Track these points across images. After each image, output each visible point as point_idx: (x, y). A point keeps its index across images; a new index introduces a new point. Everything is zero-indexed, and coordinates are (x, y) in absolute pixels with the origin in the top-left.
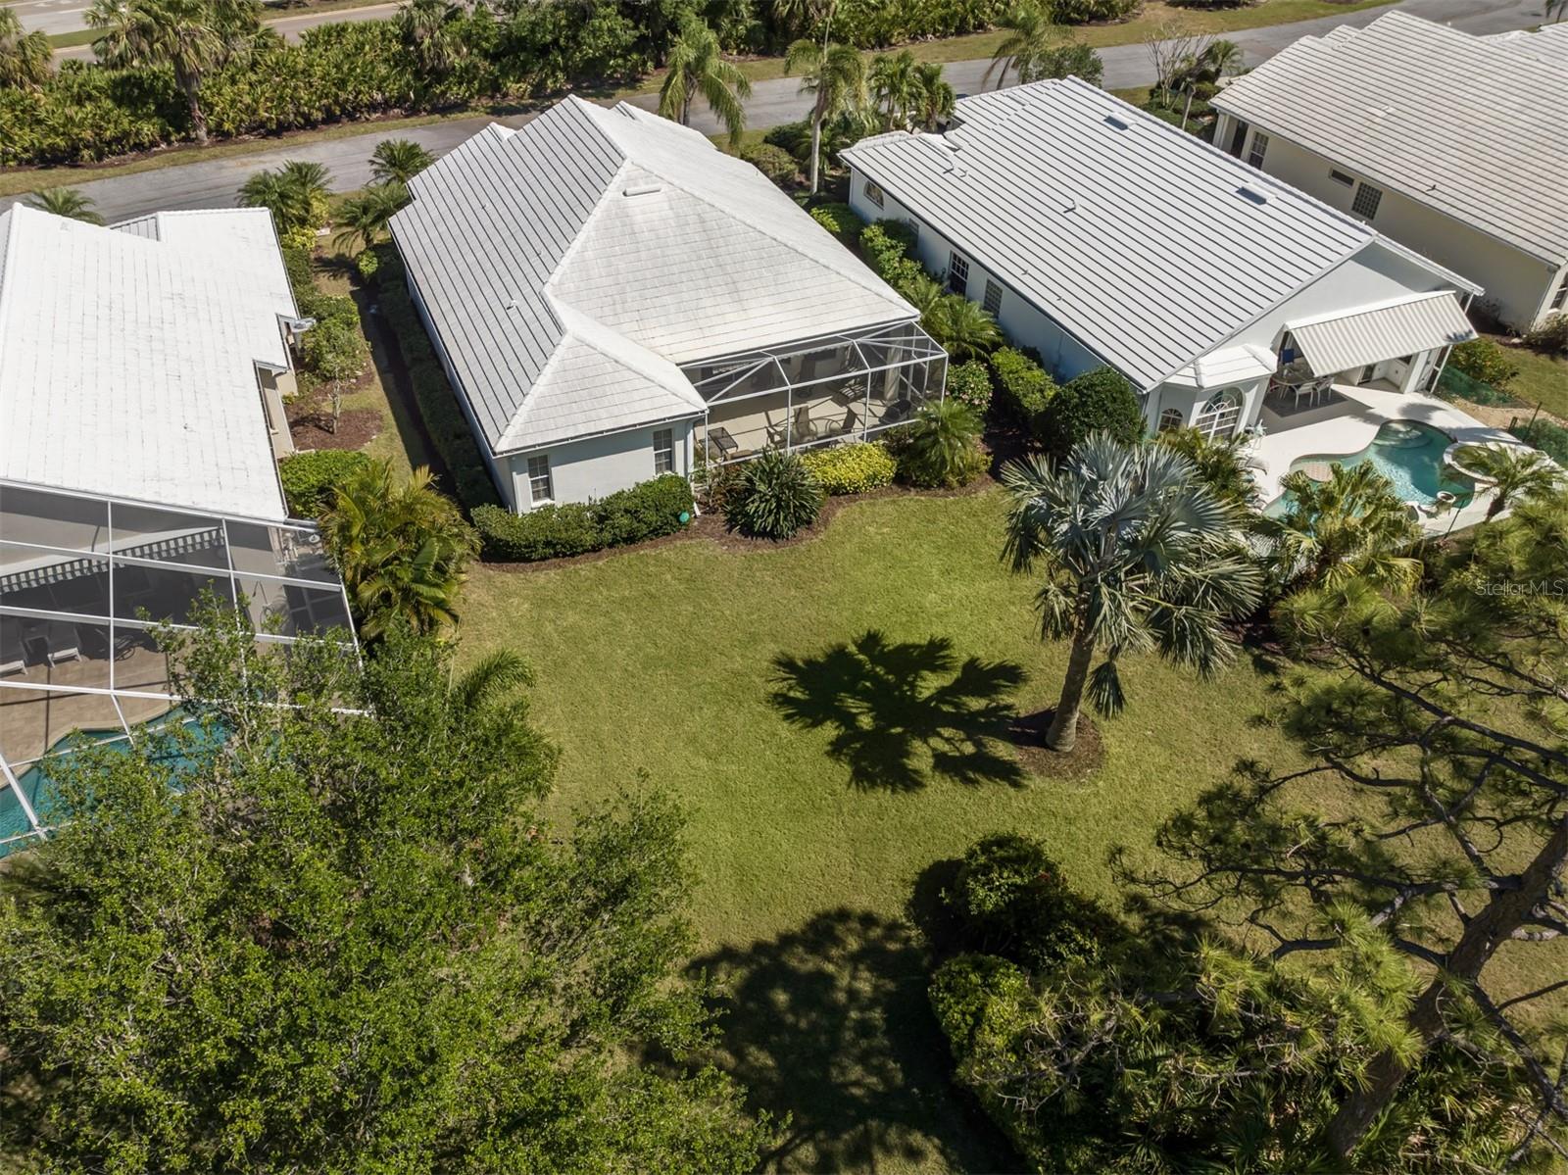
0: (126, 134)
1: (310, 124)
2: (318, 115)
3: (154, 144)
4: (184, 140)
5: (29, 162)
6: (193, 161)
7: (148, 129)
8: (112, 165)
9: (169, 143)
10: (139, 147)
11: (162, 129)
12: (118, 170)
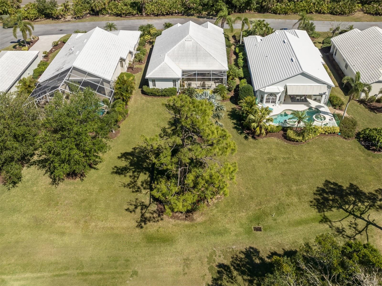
0: (131, 13)
1: (163, 15)
2: (165, 14)
3: (135, 15)
4: (141, 14)
5: (115, 15)
6: (141, 19)
7: (135, 12)
8: (127, 18)
9: (138, 15)
10: (133, 15)
11: (137, 12)
12: (128, 19)
